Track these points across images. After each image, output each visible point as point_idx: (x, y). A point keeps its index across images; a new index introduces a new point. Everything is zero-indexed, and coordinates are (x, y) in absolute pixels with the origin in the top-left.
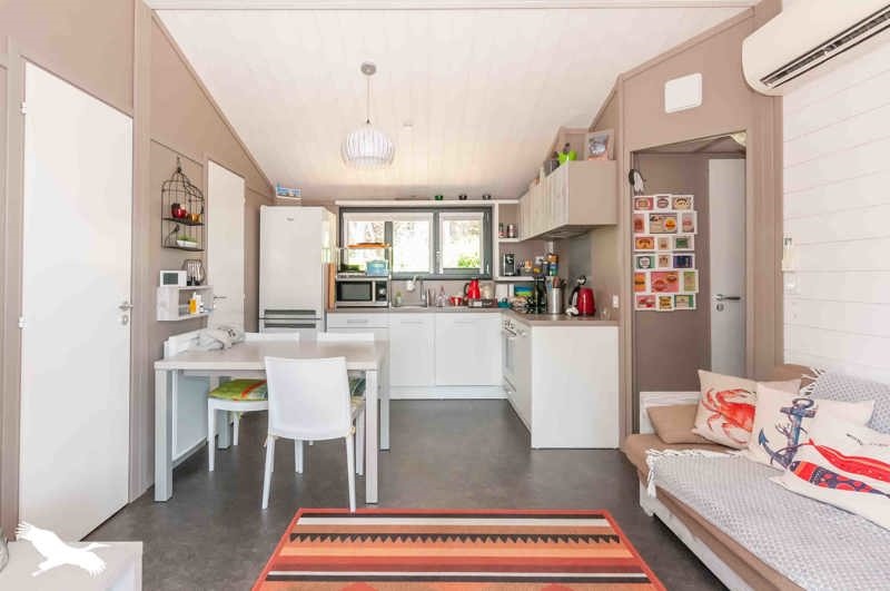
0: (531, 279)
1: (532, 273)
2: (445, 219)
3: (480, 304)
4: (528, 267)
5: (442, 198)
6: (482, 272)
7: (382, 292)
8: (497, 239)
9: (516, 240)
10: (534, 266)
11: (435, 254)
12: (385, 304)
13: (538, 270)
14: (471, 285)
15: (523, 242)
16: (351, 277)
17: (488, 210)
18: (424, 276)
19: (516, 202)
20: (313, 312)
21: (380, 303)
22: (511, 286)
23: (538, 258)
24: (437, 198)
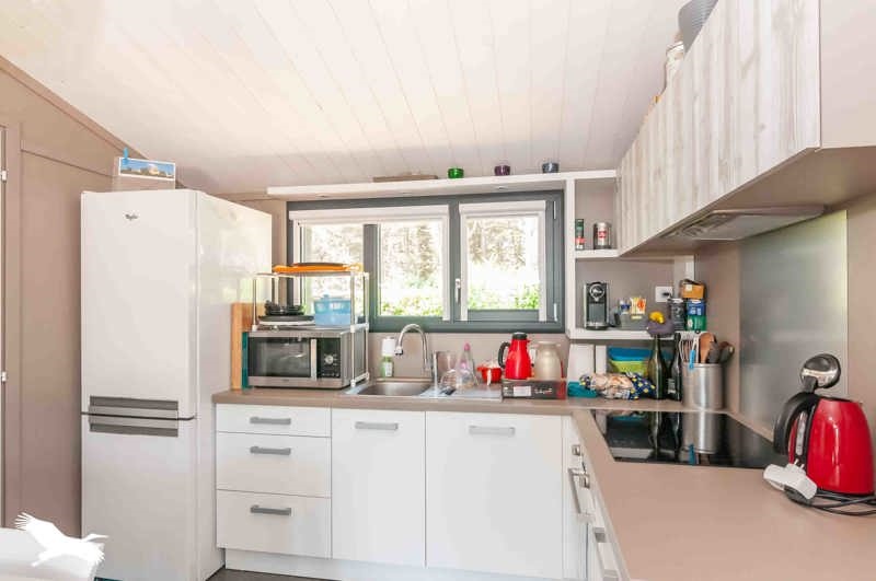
0: (644, 335)
1: (647, 322)
2: (471, 215)
3: (527, 391)
4: (637, 311)
5: (461, 174)
6: (543, 317)
7: (329, 359)
8: (573, 252)
9: (613, 253)
10: (651, 306)
11: (453, 284)
12: (337, 383)
13: (658, 316)
14: (512, 347)
15: (627, 255)
16: (281, 328)
17: (555, 195)
18: (432, 325)
19: (611, 174)
20: (173, 405)
21: (325, 382)
22: (602, 351)
23: (659, 291)
24: (451, 174)
